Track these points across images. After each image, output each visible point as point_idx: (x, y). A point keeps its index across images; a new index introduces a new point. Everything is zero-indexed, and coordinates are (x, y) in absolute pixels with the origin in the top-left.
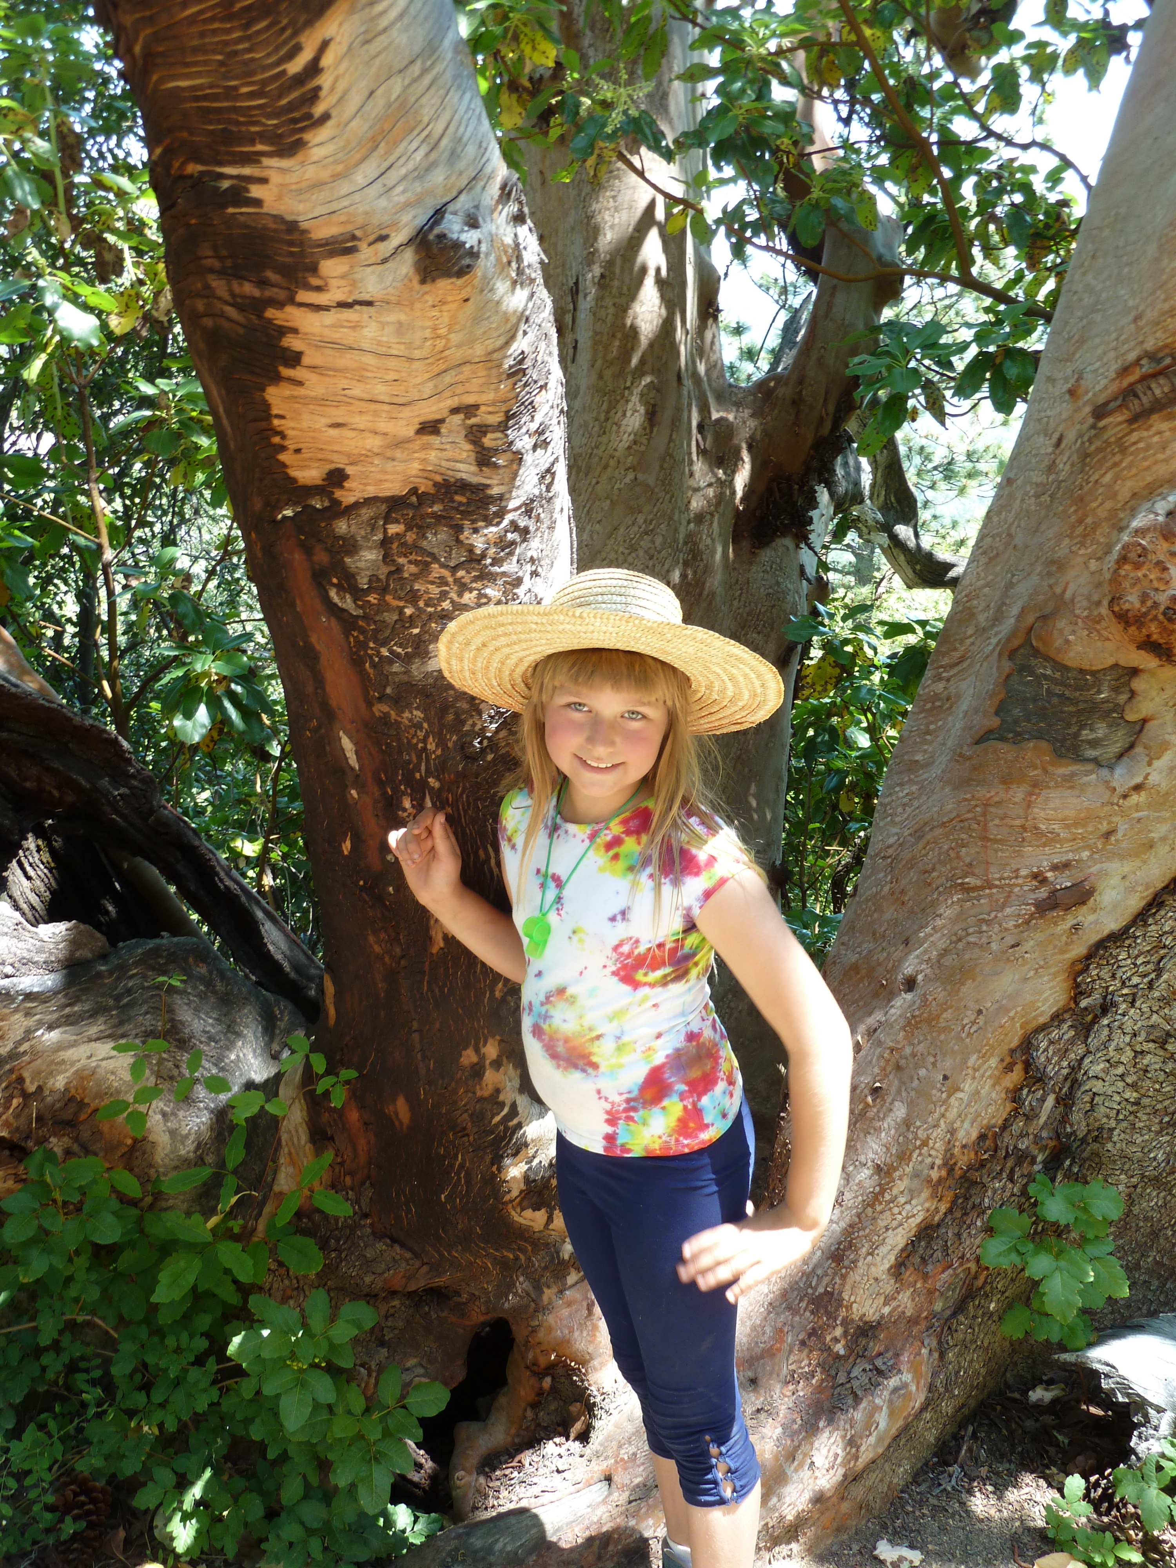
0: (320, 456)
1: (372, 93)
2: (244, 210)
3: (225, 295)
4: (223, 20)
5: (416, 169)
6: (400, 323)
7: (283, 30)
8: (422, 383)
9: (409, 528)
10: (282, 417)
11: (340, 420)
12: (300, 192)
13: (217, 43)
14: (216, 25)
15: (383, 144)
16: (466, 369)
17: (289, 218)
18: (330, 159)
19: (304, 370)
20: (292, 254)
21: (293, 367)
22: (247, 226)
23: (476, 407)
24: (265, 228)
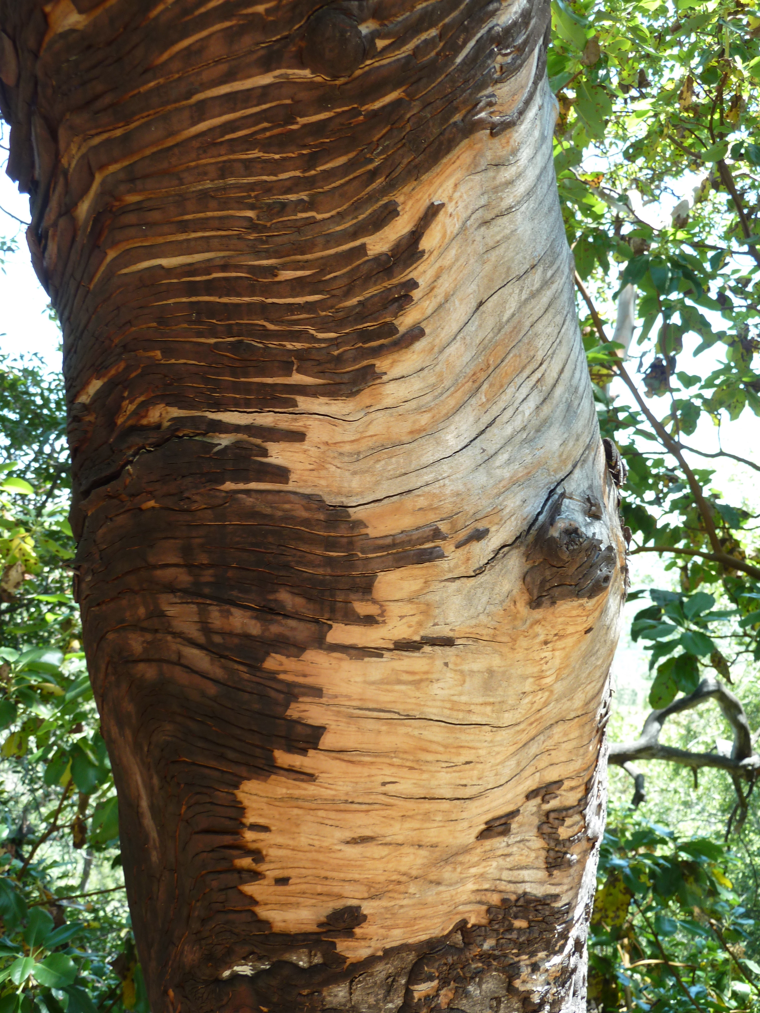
0: (319, 889)
1: (481, 304)
2: (253, 485)
3: (194, 632)
4: (266, 146)
5: (524, 428)
6: (491, 672)
7: (373, 175)
8: (502, 762)
9: (444, 983)
10: (265, 829)
11: (367, 832)
12: (357, 456)
13: (251, 187)
14: (256, 154)
15: (485, 386)
16: (558, 730)
17: (331, 500)
18: (413, 404)
19: (321, 756)
20: (330, 562)
21: (303, 752)
22: (254, 514)
23: (559, 783)
24: (288, 518)
